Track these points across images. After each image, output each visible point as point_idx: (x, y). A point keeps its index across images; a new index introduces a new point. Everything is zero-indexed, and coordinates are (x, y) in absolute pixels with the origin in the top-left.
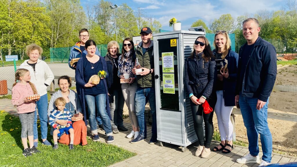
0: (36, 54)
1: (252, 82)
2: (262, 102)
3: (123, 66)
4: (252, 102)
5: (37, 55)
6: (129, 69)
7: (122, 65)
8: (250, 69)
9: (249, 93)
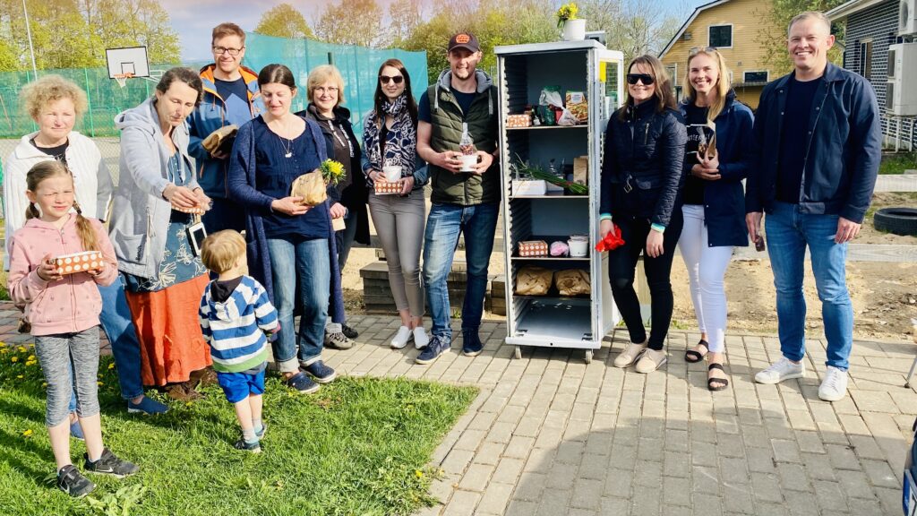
0: (66, 114)
1: (827, 174)
2: (852, 224)
3: (378, 144)
4: (820, 226)
5: (67, 119)
6: (399, 152)
7: (376, 142)
8: (820, 141)
9: (817, 204)
